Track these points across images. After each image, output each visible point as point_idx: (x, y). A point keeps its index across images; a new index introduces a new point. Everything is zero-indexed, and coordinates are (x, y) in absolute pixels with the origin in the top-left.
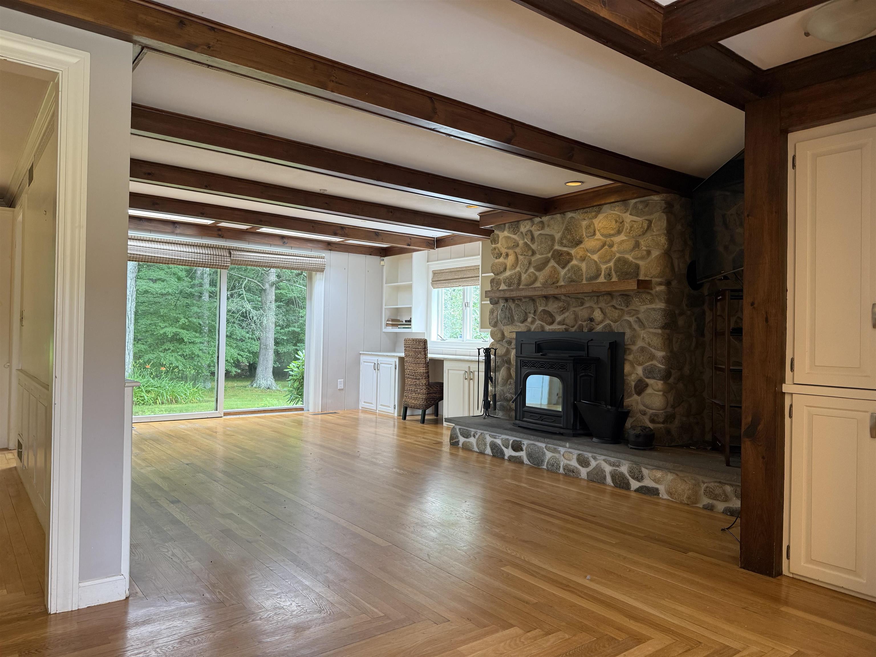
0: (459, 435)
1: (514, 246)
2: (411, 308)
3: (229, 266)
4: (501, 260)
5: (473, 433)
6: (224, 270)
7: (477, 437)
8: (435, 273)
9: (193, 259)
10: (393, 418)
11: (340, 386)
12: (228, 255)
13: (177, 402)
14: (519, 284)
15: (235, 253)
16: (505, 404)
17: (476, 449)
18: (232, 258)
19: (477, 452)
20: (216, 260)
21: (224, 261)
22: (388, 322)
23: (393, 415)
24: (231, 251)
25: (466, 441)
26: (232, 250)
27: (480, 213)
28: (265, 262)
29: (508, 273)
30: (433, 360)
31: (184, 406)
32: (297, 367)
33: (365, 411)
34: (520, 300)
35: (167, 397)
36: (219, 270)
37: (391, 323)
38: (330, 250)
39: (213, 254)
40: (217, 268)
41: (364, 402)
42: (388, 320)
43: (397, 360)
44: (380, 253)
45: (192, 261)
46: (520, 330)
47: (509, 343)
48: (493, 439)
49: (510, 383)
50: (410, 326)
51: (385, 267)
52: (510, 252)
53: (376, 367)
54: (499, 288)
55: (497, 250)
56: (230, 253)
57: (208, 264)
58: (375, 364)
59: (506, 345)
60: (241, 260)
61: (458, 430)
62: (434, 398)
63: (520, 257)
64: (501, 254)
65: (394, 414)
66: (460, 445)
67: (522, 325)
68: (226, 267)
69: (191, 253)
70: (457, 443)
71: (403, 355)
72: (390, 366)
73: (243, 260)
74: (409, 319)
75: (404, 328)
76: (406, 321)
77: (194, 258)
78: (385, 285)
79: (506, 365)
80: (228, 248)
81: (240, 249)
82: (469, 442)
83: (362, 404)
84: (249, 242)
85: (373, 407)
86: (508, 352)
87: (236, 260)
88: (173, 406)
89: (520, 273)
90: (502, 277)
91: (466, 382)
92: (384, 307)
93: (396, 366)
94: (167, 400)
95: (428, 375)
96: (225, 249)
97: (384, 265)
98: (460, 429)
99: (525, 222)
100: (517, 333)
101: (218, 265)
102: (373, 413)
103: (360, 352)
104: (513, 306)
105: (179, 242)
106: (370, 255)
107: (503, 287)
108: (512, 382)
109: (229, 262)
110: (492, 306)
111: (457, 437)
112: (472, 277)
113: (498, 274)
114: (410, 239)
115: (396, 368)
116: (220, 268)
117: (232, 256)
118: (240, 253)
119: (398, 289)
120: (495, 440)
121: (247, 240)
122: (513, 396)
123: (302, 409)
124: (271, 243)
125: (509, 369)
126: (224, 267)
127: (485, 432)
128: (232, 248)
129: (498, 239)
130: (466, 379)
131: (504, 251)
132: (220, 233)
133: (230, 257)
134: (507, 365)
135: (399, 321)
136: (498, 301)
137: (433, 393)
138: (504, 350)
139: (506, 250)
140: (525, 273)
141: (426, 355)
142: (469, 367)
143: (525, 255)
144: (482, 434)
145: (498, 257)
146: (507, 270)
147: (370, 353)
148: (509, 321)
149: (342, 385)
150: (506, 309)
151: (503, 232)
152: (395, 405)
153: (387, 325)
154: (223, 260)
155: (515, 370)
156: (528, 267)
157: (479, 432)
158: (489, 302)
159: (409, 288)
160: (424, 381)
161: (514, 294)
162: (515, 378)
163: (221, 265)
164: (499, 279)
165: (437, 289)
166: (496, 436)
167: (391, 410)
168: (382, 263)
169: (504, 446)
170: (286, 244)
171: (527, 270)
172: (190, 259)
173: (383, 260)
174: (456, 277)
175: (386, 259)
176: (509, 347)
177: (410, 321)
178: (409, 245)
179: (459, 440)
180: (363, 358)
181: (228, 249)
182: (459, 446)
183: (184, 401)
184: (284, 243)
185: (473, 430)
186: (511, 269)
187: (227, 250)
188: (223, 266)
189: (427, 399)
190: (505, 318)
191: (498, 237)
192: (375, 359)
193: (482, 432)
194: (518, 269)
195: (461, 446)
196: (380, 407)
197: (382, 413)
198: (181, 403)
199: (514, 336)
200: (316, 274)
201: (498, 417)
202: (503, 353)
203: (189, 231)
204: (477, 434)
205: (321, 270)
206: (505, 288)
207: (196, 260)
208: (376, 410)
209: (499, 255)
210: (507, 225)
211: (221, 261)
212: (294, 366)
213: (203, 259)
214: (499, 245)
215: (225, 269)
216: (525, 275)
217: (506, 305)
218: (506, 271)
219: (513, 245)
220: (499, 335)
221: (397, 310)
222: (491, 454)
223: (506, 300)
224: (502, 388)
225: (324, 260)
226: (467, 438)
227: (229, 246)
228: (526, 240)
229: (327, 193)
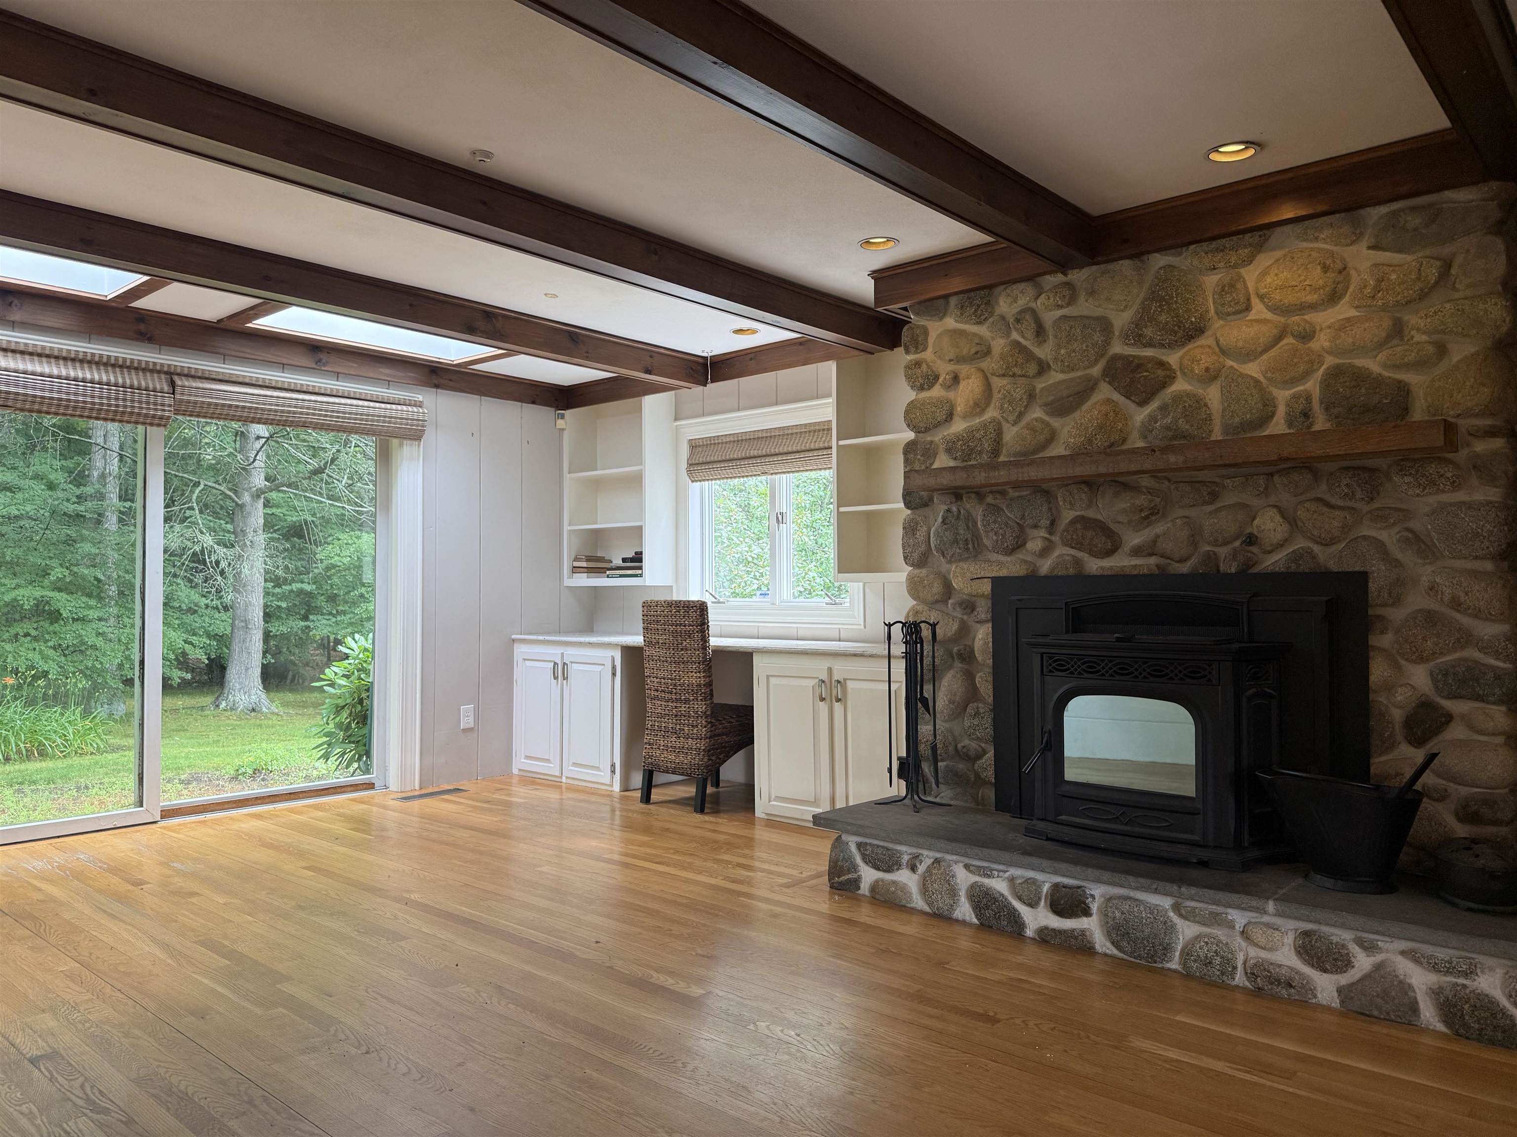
0: (859, 860)
1: (976, 353)
2: (640, 528)
3: (169, 417)
4: (937, 392)
5: (906, 858)
6: (155, 428)
7: (921, 869)
8: (694, 446)
9: (64, 396)
10: (610, 796)
11: (467, 720)
12: (166, 388)
13: (43, 754)
14: (996, 452)
15: (187, 384)
16: (961, 766)
17: (918, 902)
18: (178, 396)
19: (922, 912)
20: (133, 401)
21: (155, 404)
22: (576, 564)
23: (610, 789)
24: (176, 378)
25: (883, 880)
26: (178, 374)
27: (874, 272)
28: (270, 410)
29: (958, 426)
30: (723, 653)
31: (60, 764)
32: (344, 676)
33: (530, 780)
34: (1003, 493)
35: (17, 745)
36: (141, 428)
37: (584, 564)
38: (437, 386)
39: (124, 382)
40: (137, 423)
41: (527, 757)
42: (576, 559)
43: (618, 655)
44: (556, 400)
45: (60, 399)
46: (1004, 573)
47: (969, 606)
48: (977, 879)
49: (977, 714)
50: (640, 572)
51: (566, 435)
52: (964, 369)
53: (560, 672)
54: (931, 464)
55: (924, 366)
56: (173, 384)
57: (108, 411)
58: (555, 664)
59: (958, 614)
60: (203, 403)
61: (853, 848)
62: (725, 747)
63: (998, 383)
64: (937, 377)
65: (612, 786)
66: (865, 888)
67: (1009, 559)
68: (161, 422)
69: (59, 377)
70: (855, 883)
71: (638, 640)
72: (598, 668)
73: (210, 404)
74: (631, 555)
75: (621, 576)
76: (624, 560)
77: (68, 394)
78: (567, 476)
79: (958, 664)
80: (166, 369)
81: (200, 374)
82: (894, 883)
83: (519, 763)
84: (225, 357)
85: (552, 769)
86: (964, 631)
87: (188, 402)
88: (33, 766)
89: (999, 424)
90: (938, 437)
91: (823, 707)
92: (566, 528)
93: (614, 668)
94: (19, 752)
95: (712, 690)
96: (159, 372)
97: (563, 430)
98: (859, 846)
99: (1015, 287)
100: (995, 581)
101: (139, 414)
102: (554, 784)
103: (513, 637)
104: (978, 512)
105: (22, 348)
106: (533, 403)
107: (942, 461)
108: (981, 711)
109: (170, 406)
110: (909, 512)
111: (854, 868)
112: (798, 452)
113: (927, 430)
115: (614, 674)
116: (144, 423)
117: (178, 390)
118: (201, 385)
119: (597, 485)
120: (986, 881)
121: (222, 351)
122: (983, 745)
123: (370, 786)
124: (285, 361)
125: (969, 677)
126: (156, 421)
127: (949, 857)
128: (179, 370)
129: (926, 340)
130: (822, 699)
131: (944, 369)
132: (142, 327)
133: (173, 393)
134: (960, 665)
135: (601, 559)
136: (931, 499)
137: (723, 734)
138: (955, 627)
139: (951, 367)
140: (1015, 423)
141: (705, 639)
142: (830, 670)
143: (1014, 375)
144: (937, 861)
145: (926, 386)
146: (956, 418)
147: (541, 638)
148: (968, 549)
149: (471, 719)
150: (958, 518)
151: (941, 319)
152: (613, 766)
153: (575, 570)
154: (152, 400)
155: (990, 679)
156: (1026, 407)
157: (928, 857)
158: (901, 504)
159: (635, 482)
160: (701, 707)
161: (980, 478)
162: (990, 700)
163: (146, 416)
164: (932, 442)
165: (699, 483)
166: (992, 870)
167: (604, 776)
168: (561, 423)
169: (1020, 899)
170: (324, 365)
171: (1021, 415)
172: (55, 395)
173: (563, 417)
174: (756, 453)
175: (568, 413)
176: (965, 617)
177: (638, 558)
179: (859, 877)
180: (520, 651)
181: (166, 373)
182: (860, 892)
183: (62, 752)
184: (319, 361)
185: (906, 852)
186: (965, 417)
187: (163, 376)
188: (154, 416)
189: (709, 751)
190: (956, 541)
191: (926, 332)
192: (554, 653)
193: (938, 855)
194: (991, 413)
195: (867, 893)
196: (570, 771)
197: (576, 782)
198: (53, 757)
199: (986, 587)
200: (401, 445)
201: (938, 800)
202: (949, 634)
203: (51, 319)
204: (921, 862)
205: (414, 434)
206: (952, 464)
207: (72, 397)
208: (561, 777)
209: (931, 380)
210: (953, 301)
211: (148, 403)
212: (336, 674)
213: (93, 397)
214: (928, 354)
215: (159, 425)
216: (1015, 429)
217: (954, 509)
218: (951, 419)
219: (973, 350)
220: (937, 588)
221: (597, 536)
222: (975, 921)
223: (957, 494)
224: (947, 725)
225: (421, 410)
226: (889, 870)
227: (169, 365)
228: (1015, 336)
229: (489, 168)
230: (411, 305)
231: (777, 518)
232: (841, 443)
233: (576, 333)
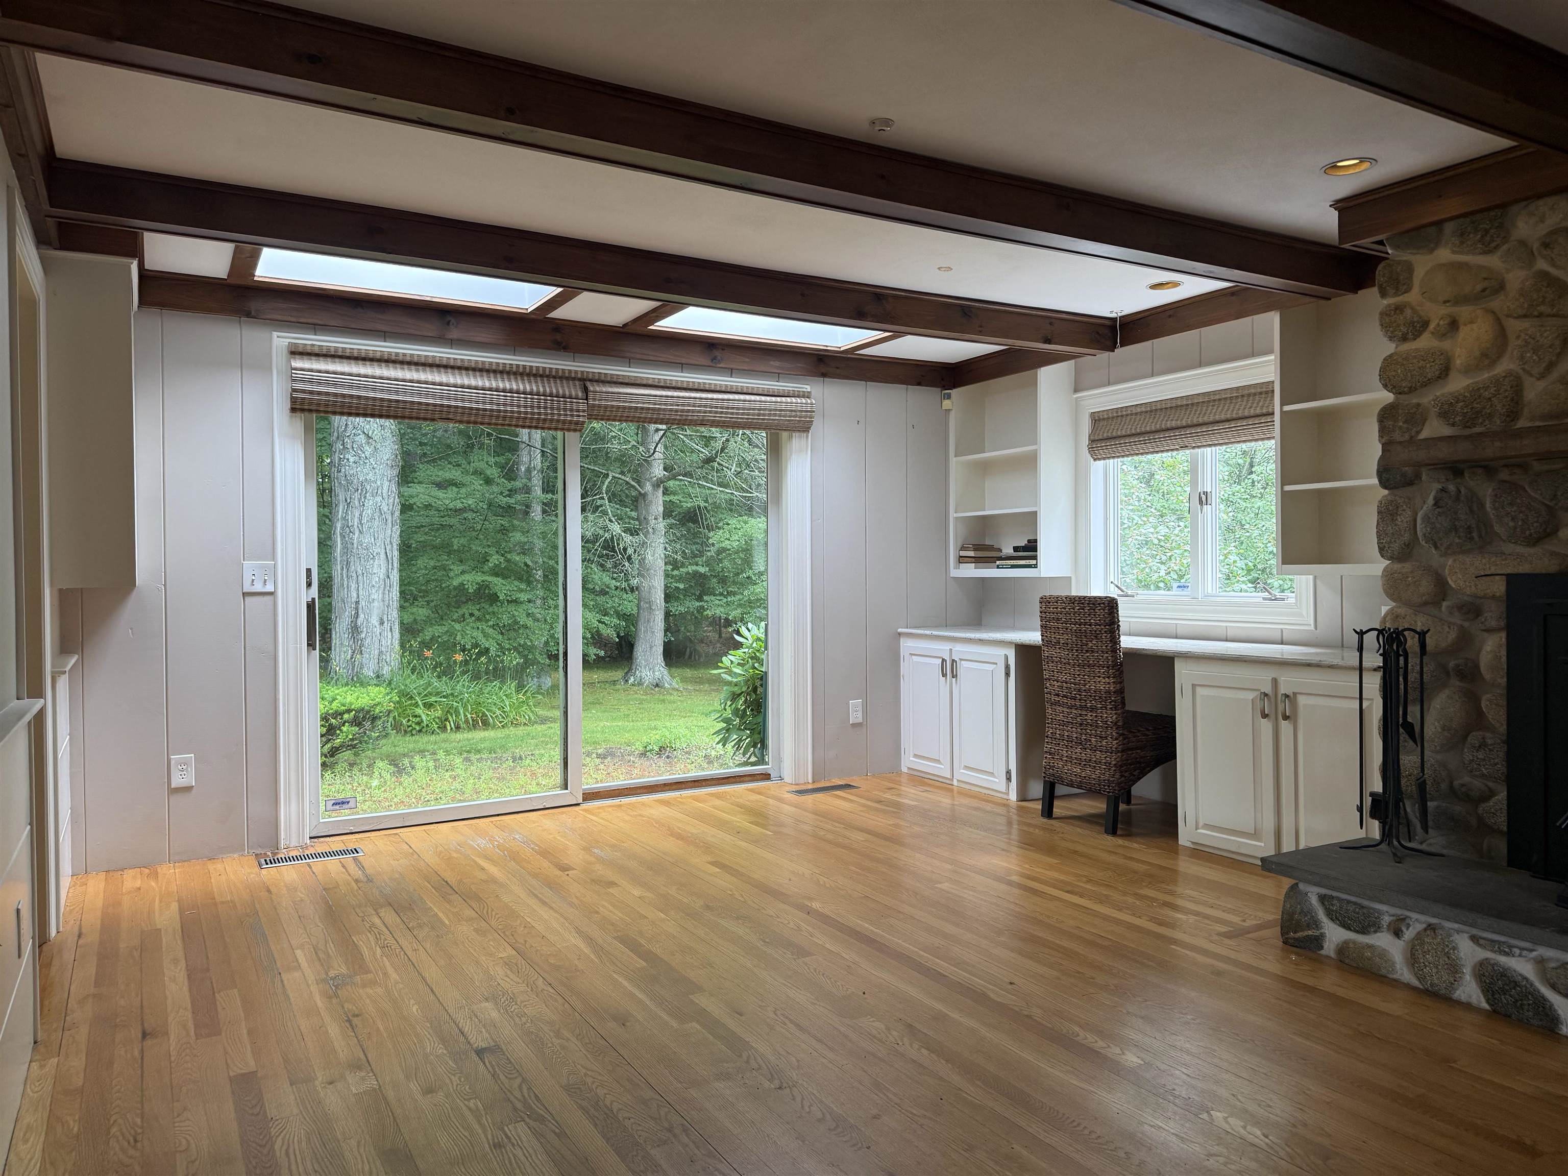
0: (1321, 915)
1: (1484, 290)
2: (1034, 514)
3: (583, 423)
4: (1425, 342)
5: (1386, 920)
6: (572, 433)
7: (1409, 934)
8: (1097, 419)
9: (495, 407)
10: (1006, 805)
11: (856, 716)
12: (580, 394)
13: (486, 724)
14: (1513, 414)
15: (598, 389)
16: (1458, 808)
17: (1405, 974)
18: (591, 402)
19: (1408, 987)
20: (552, 409)
21: (571, 410)
22: (963, 553)
23: (1005, 797)
24: (588, 384)
25: (1354, 943)
26: (590, 380)
27: (1338, 201)
28: (671, 410)
29: (1457, 384)
30: (1136, 655)
31: (500, 733)
32: (740, 664)
33: (920, 779)
34: (1524, 467)
35: (465, 716)
36: (559, 434)
37: (972, 554)
38: (824, 375)
39: (545, 391)
40: (556, 429)
41: (916, 756)
42: (963, 548)
43: (1011, 654)
44: (943, 379)
45: (492, 410)
46: (1525, 568)
47: (1472, 610)
48: (1489, 955)
49: (1483, 745)
50: (1033, 562)
51: (952, 416)
52: (1464, 312)
53: (949, 669)
54: (1418, 432)
55: (1408, 312)
56: (586, 390)
57: (532, 419)
58: (944, 660)
59: (1457, 619)
60: (612, 406)
61: (1314, 900)
62: (1140, 763)
63: (1514, 326)
64: (1426, 324)
65: (1008, 794)
66: (1329, 948)
67: (1532, 550)
68: (577, 427)
70: (1317, 942)
71: (1034, 637)
72: (992, 667)
73: (616, 407)
74: (1023, 543)
75: (1013, 567)
76: (1016, 549)
77: (498, 404)
78: (954, 461)
79: (1455, 682)
80: (579, 376)
81: (609, 379)
82: (1370, 947)
83: (908, 762)
84: (630, 361)
85: (943, 770)
86: (1465, 640)
87: (600, 406)
88: (479, 734)
89: (1518, 378)
90: (1427, 398)
91: (1266, 726)
92: (953, 515)
93: (1007, 667)
94: (467, 721)
95: (1123, 698)
96: (574, 379)
97: (949, 410)
98: (1322, 899)
99: (1541, 202)
100: (1511, 579)
101: (558, 421)
102: (944, 786)
103: (900, 630)
104: (1487, 491)
105: (459, 364)
106: (919, 384)
107: (1434, 428)
108: (1489, 742)
109: (584, 411)
110: (1386, 492)
111: (1317, 924)
112: (1228, 420)
113: (1412, 390)
114: (1051, 324)
115: (1007, 674)
116: (562, 429)
117: (591, 395)
118: (610, 390)
119: (985, 468)
120: (1503, 959)
121: (628, 355)
122: (1490, 784)
123: (766, 777)
124: (684, 361)
125: (1472, 699)
126: (573, 427)
127: (1448, 925)
128: (590, 376)
129: (1410, 278)
130: (1265, 716)
131: (1437, 314)
132: (558, 337)
133: (587, 399)
134: (1458, 683)
135: (990, 548)
136: (1418, 476)
137: (1137, 748)
138: (1452, 635)
139: (1445, 310)
140: (1542, 377)
141: (1115, 641)
142: (1275, 682)
143: (1540, 315)
144: (1431, 927)
145: (1410, 336)
146: (1453, 374)
147: (927, 632)
148: (1472, 538)
149: (860, 715)
150: (1457, 499)
151: (1431, 251)
152: (1008, 772)
153: (961, 560)
154: (568, 406)
155: (1504, 702)
156: (1559, 355)
157: (1417, 923)
158: (1375, 481)
159: (1030, 463)
160: (1110, 716)
161: (1491, 449)
162: (1503, 729)
163: (564, 422)
164: (1419, 405)
165: (1102, 462)
166: (1511, 947)
167: (997, 783)
168: (947, 404)
169: (1553, 987)
170: (719, 362)
171: (1551, 366)
172: (488, 407)
173: (949, 397)
174: (1174, 424)
175: (954, 392)
176: (1466, 624)
177: (1031, 548)
178: (1048, 341)
179: (1322, 935)
180: (907, 645)
181: (580, 380)
182: (1323, 952)
183: (500, 722)
184: (714, 359)
185: (1387, 912)
186: (1467, 371)
187: (577, 383)
188: (570, 422)
189: (1121, 766)
190: (1454, 529)
191: (1409, 269)
192: (942, 649)
193: (1434, 921)
194: (1505, 366)
195: (1332, 955)
196: (961, 774)
197: (967, 787)
198: (494, 727)
199: (1499, 587)
200: (790, 437)
201: (1424, 847)
202: (1444, 645)
203: (484, 334)
204: (1408, 927)
205: (802, 426)
206: (1447, 431)
207: (502, 408)
208: (952, 780)
209: (1418, 327)
210: (1449, 227)
211: (565, 410)
212: (732, 662)
213: (519, 406)
214: (1413, 297)
215: (575, 430)
216: (1541, 385)
217: (1451, 488)
218: (1447, 375)
219: (1479, 287)
220: (1426, 586)
221: (985, 524)
222: (1485, 1005)
223: (1455, 469)
224: (1439, 757)
225: (809, 401)
226: (1363, 931)
227: (582, 372)
228: (1542, 265)
229: (889, 137)
230: (803, 295)
231: (1200, 498)
232: (1287, 408)
233: (969, 307)
